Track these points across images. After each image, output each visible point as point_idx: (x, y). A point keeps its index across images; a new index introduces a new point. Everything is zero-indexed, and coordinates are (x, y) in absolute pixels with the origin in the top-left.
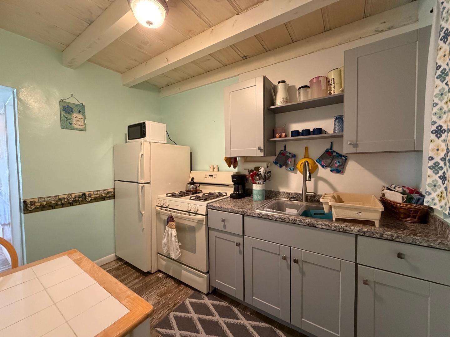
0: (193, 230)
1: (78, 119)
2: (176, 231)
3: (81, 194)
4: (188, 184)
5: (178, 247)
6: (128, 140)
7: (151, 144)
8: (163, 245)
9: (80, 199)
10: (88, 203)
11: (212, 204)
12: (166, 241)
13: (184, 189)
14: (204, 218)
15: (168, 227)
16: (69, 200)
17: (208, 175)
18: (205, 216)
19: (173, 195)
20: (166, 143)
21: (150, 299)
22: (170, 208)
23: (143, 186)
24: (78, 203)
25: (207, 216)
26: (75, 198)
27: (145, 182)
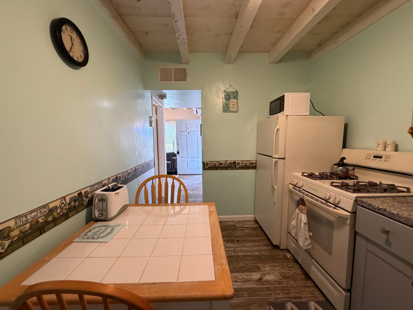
0: (330, 224)
1: (233, 103)
2: (306, 218)
3: (233, 162)
4: (335, 165)
5: (308, 236)
6: (269, 116)
7: (288, 117)
8: (291, 227)
9: (232, 166)
10: (237, 169)
11: (366, 199)
12: (295, 224)
13: (328, 171)
14: (348, 215)
15: (299, 210)
16: (225, 165)
17: (373, 156)
18: (350, 214)
19: (311, 176)
20: (308, 114)
21: (272, 273)
22: (303, 190)
23: (277, 161)
24: (231, 169)
25: (354, 214)
26: (229, 164)
27: (279, 157)
